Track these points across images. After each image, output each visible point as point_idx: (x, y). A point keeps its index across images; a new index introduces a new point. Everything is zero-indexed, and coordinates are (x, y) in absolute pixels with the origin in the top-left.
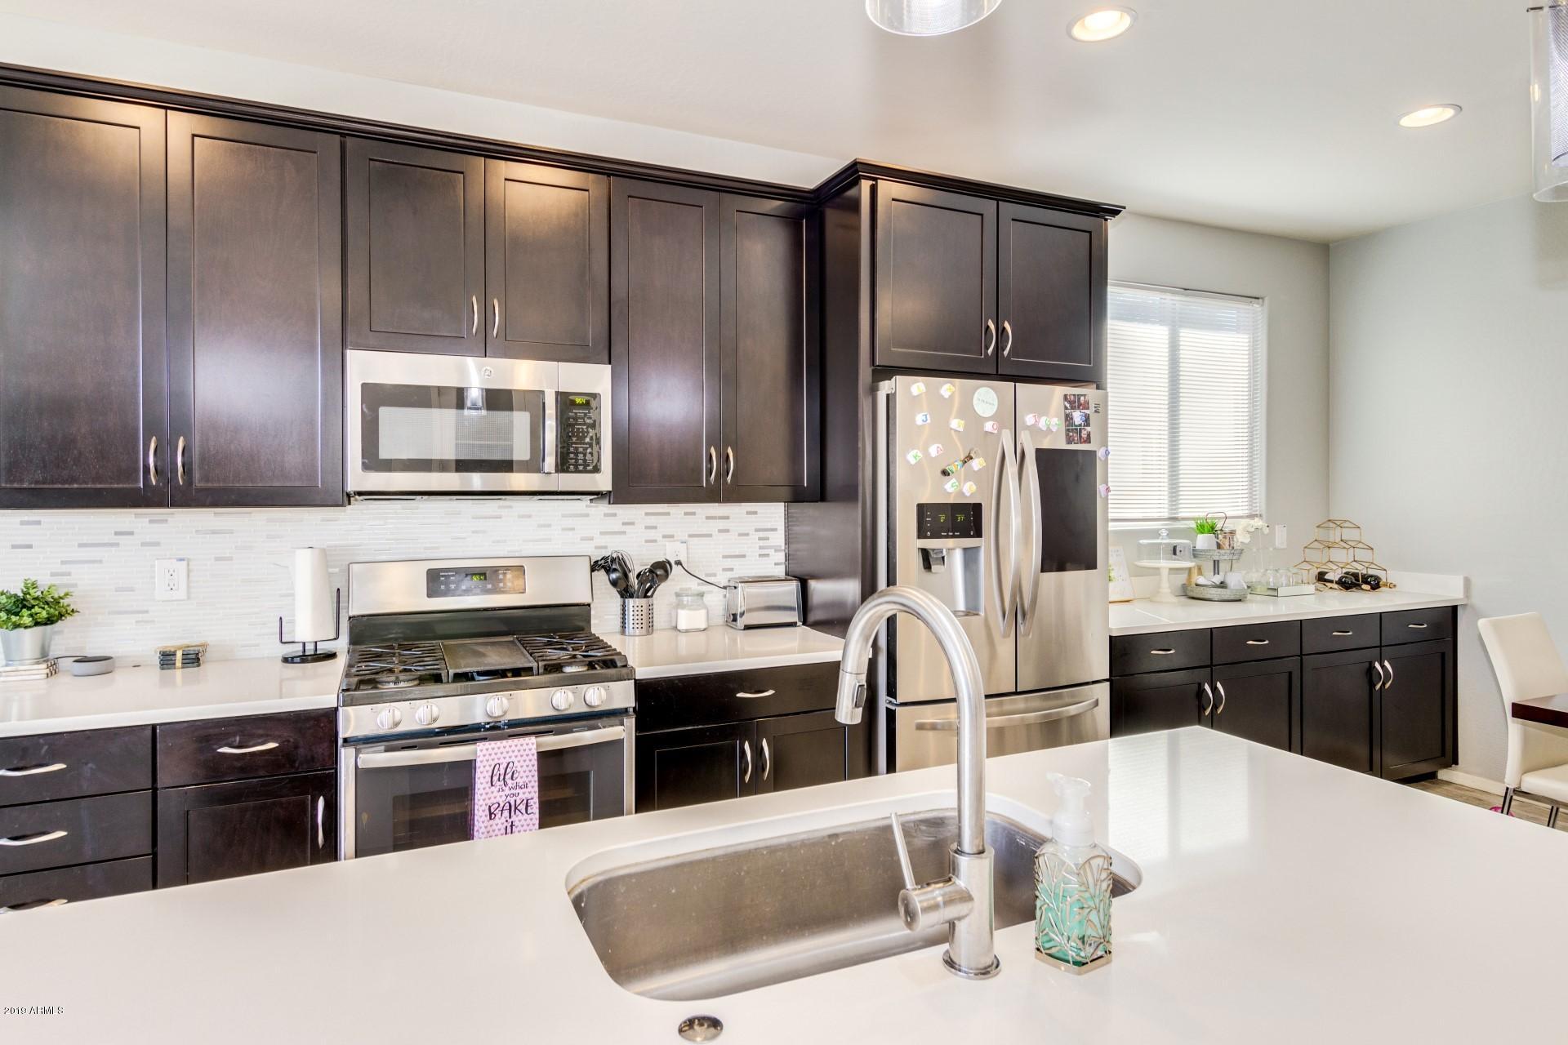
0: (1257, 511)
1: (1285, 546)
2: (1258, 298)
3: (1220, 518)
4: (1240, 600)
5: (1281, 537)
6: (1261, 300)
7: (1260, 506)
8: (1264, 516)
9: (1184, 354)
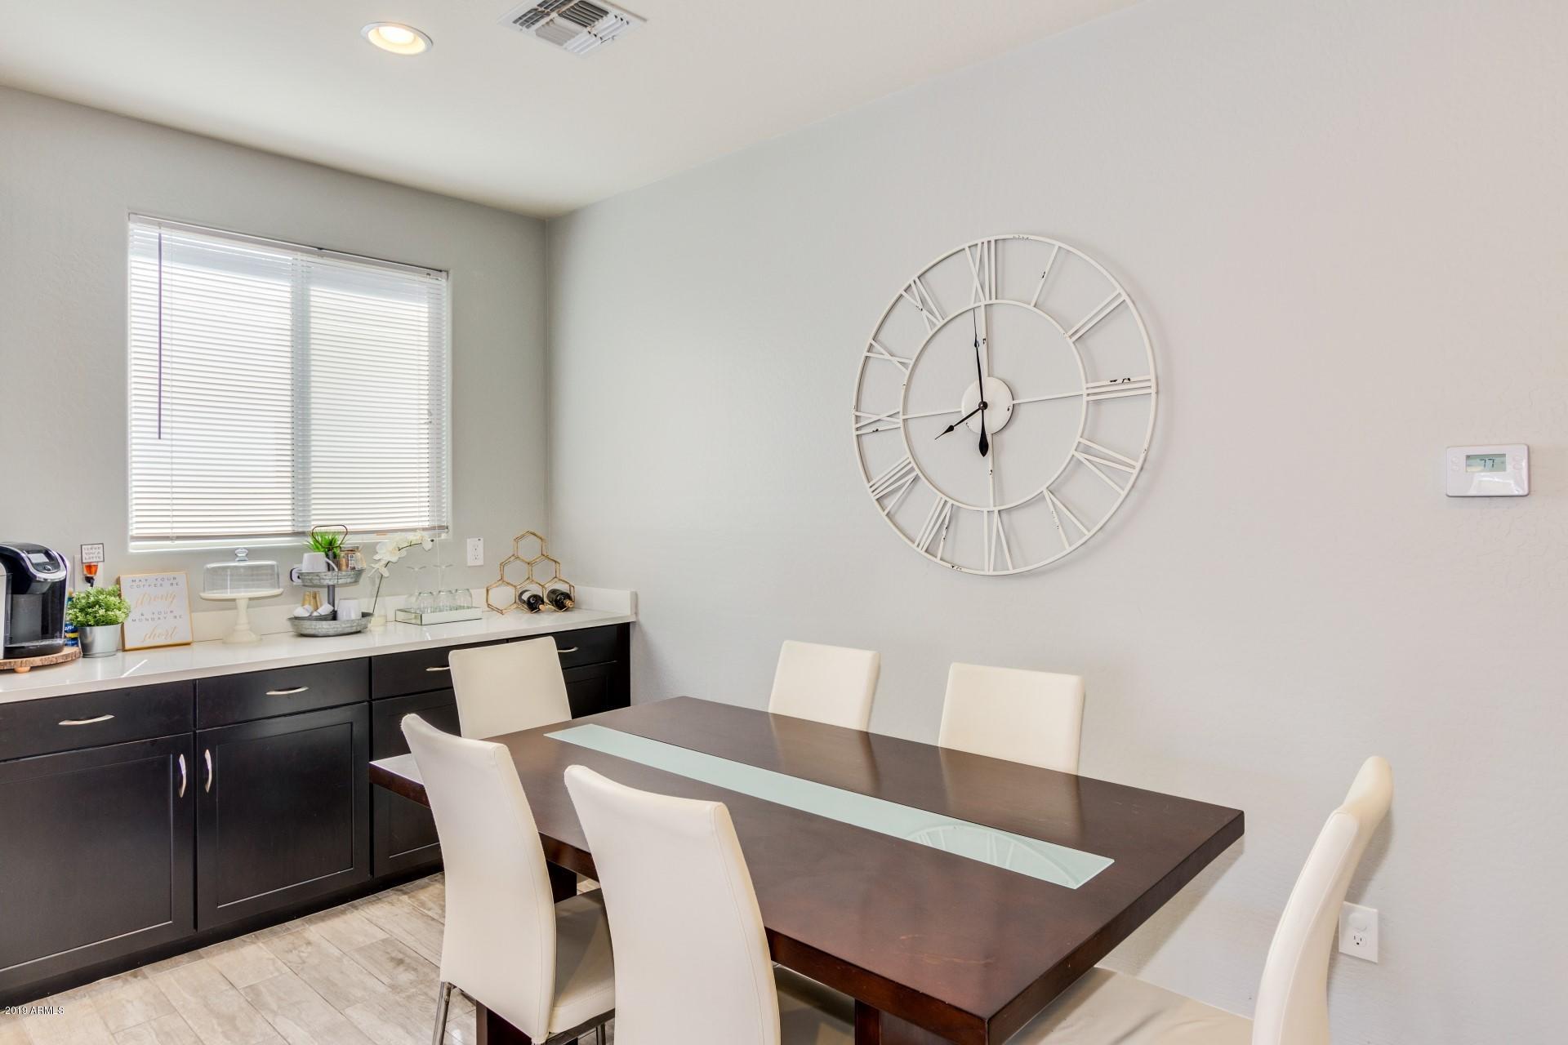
0: (444, 522)
1: (480, 562)
2: (441, 271)
3: (339, 533)
4: (359, 632)
5: (475, 552)
6: (444, 274)
7: (447, 519)
8: (450, 528)
9: (317, 325)
